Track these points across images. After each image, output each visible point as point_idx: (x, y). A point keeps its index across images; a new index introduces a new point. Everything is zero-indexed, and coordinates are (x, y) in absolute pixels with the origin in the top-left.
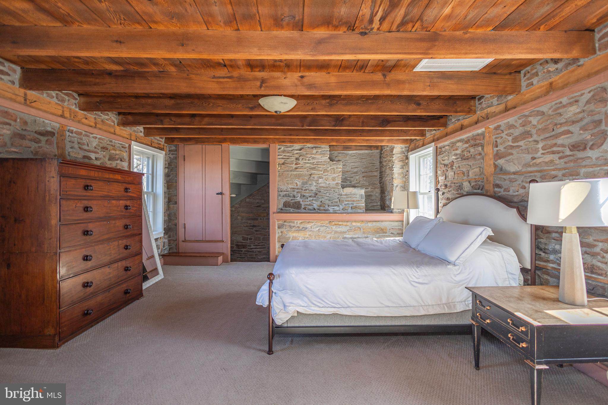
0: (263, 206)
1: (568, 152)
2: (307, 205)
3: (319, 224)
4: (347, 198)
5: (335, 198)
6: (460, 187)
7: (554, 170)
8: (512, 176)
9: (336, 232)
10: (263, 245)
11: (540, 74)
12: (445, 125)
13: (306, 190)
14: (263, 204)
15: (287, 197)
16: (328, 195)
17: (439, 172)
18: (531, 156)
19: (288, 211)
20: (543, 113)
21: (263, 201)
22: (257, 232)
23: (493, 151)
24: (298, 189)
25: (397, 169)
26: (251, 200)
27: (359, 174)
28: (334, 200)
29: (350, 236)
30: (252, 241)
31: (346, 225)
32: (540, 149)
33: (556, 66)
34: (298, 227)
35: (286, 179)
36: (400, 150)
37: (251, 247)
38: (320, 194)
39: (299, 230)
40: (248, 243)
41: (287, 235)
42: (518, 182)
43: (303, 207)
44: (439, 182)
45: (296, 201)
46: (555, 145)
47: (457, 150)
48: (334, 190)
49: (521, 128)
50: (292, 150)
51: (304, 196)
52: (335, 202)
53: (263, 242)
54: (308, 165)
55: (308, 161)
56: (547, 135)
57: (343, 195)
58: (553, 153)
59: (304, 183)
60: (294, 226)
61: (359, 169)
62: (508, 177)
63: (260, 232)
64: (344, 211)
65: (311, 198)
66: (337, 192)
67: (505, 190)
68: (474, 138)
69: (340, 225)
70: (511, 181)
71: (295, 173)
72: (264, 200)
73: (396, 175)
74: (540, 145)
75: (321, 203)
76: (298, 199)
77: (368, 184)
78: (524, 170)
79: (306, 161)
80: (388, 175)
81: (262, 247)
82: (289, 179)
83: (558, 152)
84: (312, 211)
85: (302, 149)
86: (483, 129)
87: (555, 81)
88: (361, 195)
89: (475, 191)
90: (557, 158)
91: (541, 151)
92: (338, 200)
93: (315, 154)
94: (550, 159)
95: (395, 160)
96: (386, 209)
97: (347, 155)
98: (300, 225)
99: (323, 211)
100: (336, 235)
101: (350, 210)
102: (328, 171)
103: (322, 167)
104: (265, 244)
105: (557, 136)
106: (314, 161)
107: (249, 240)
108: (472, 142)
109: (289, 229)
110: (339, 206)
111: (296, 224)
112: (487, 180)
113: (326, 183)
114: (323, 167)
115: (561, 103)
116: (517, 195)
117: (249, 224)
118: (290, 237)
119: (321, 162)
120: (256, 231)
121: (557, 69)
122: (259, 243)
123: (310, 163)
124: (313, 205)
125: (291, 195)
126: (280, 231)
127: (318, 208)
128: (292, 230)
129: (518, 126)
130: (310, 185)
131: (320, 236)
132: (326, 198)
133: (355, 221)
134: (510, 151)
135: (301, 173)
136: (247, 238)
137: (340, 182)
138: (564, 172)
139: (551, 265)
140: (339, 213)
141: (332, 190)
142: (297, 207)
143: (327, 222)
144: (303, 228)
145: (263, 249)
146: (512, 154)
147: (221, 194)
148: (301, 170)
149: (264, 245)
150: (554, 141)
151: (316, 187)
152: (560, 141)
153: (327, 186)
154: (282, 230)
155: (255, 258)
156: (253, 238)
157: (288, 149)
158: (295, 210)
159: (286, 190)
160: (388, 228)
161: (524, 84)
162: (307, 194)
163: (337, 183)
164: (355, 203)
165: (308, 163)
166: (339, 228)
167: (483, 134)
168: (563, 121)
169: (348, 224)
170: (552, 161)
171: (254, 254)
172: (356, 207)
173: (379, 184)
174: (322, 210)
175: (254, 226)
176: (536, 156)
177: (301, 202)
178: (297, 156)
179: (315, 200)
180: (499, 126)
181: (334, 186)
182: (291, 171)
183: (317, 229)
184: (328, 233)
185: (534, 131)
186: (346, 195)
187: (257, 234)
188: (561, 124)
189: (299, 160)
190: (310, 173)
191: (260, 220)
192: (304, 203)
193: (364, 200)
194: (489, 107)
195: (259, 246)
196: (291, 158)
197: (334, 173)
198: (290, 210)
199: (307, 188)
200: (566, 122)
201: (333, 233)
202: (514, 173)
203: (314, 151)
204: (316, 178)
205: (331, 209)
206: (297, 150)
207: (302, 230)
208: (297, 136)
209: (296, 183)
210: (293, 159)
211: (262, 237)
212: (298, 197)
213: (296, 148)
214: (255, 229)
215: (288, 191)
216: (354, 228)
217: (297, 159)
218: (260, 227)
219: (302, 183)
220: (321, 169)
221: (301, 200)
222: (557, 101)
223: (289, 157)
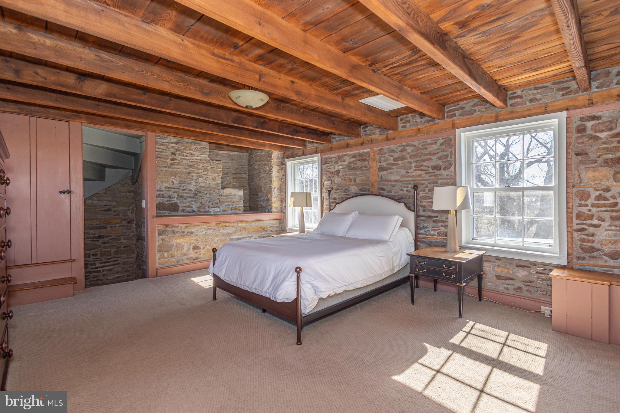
0: (113, 209)
1: (431, 171)
2: (185, 207)
3: (206, 227)
4: (228, 199)
5: (216, 198)
6: (347, 190)
7: (422, 180)
8: (393, 183)
9: (223, 234)
10: (115, 261)
11: (411, 122)
12: (330, 141)
13: (185, 190)
14: (114, 207)
15: (160, 197)
16: (208, 195)
17: (324, 178)
18: (406, 171)
19: (162, 215)
20: (415, 146)
21: (114, 203)
22: (106, 245)
23: (377, 166)
24: (174, 188)
25: (275, 173)
26: (95, 202)
27: (230, 175)
28: (214, 202)
29: (236, 237)
30: (98, 257)
31: (233, 226)
32: (413, 167)
33: (421, 120)
34: (183, 232)
35: (160, 177)
36: (277, 156)
37: (97, 266)
38: (200, 194)
39: (184, 235)
40: (90, 261)
41: (169, 242)
42: (397, 187)
43: (181, 209)
44: (324, 186)
45: (172, 202)
46: (422, 166)
47: (344, 161)
48: (214, 190)
49: (399, 153)
50: (167, 143)
51: (182, 196)
52: (216, 203)
53: (115, 257)
54: (186, 162)
55: (185, 157)
56: (417, 159)
57: (223, 196)
58: (422, 170)
59: (181, 182)
60: (178, 232)
61: (229, 170)
62: (390, 183)
63: (110, 244)
64: (225, 213)
65: (190, 199)
66: (218, 192)
67: (388, 192)
68: (360, 155)
69: (227, 226)
70: (393, 186)
71: (171, 170)
72: (116, 202)
73: (274, 178)
74: (413, 165)
75: (201, 205)
76: (175, 200)
77: (238, 186)
78: (402, 179)
79: (184, 157)
80: (262, 178)
81: (113, 263)
82: (163, 176)
83: (425, 170)
84: (192, 214)
85: (179, 142)
86: (369, 150)
87: (422, 128)
88: (240, 196)
89: (363, 192)
90: (424, 174)
91: (414, 168)
92: (218, 201)
93: (194, 151)
94: (419, 174)
95: (273, 164)
96: (259, 209)
97: (218, 154)
98: (184, 230)
99: (204, 213)
100: (224, 238)
101: (230, 212)
102: (208, 171)
103: (201, 165)
104: (119, 259)
105: (424, 161)
106: (192, 158)
107: (91, 256)
108: (359, 158)
109: (172, 235)
110: (219, 207)
111: (180, 228)
112: (372, 185)
113: (206, 183)
114: (203, 165)
115: (426, 142)
116: (397, 195)
117: (93, 234)
118: (173, 245)
119: (201, 160)
120: (104, 243)
121: (421, 121)
122: (110, 259)
123: (189, 160)
124: (192, 207)
125: (166, 195)
126: (160, 238)
127: (198, 209)
128: (176, 236)
129: (398, 151)
130: (188, 184)
131: (207, 239)
132: (206, 199)
133: (241, 222)
134: (391, 167)
135: (178, 170)
136: (90, 254)
137: (220, 182)
138: (429, 181)
139: (421, 236)
140: (220, 215)
141: (213, 190)
142: (174, 208)
143: (214, 224)
144: (188, 233)
145: (115, 266)
146: (393, 169)
147: (69, 192)
148: (178, 167)
149: (117, 260)
150: (422, 164)
151: (195, 187)
152: (425, 164)
153: (208, 186)
154: (163, 237)
155: (102, 280)
156: (99, 253)
157: (161, 140)
158: (171, 213)
159: (159, 190)
160: (268, 227)
161: (400, 125)
162: (185, 195)
163: (217, 184)
164: (234, 204)
165: (185, 159)
166: (226, 229)
167: (368, 153)
168: (428, 152)
169: (234, 225)
170: (420, 175)
171: (101, 274)
172: (235, 208)
173: (247, 186)
174: (202, 212)
175: (100, 237)
176: (409, 171)
177: (179, 204)
178: (173, 150)
179: (195, 202)
180: (382, 149)
181: (214, 186)
182: (166, 167)
183: (204, 232)
184: (216, 236)
185: (408, 156)
186: (226, 196)
187: (105, 247)
188: (427, 154)
189: (176, 155)
190: (188, 171)
191: (110, 229)
192: (182, 204)
193: (242, 201)
194: (372, 135)
195: (108, 262)
196: (165, 151)
197: (214, 172)
198: (165, 213)
199: (185, 188)
200: (429, 153)
201: (220, 235)
202: (395, 181)
203: (193, 147)
204: (195, 177)
205: (211, 210)
206: (172, 143)
207: (187, 235)
208: (201, 129)
209: (173, 182)
210: (169, 153)
211: (113, 251)
212: (175, 197)
213: (172, 141)
214: (101, 240)
215: (162, 191)
216: (239, 228)
217: (173, 154)
218: (110, 238)
219: (179, 182)
220: (200, 167)
221: (178, 201)
222: (424, 141)
223: (162, 150)
